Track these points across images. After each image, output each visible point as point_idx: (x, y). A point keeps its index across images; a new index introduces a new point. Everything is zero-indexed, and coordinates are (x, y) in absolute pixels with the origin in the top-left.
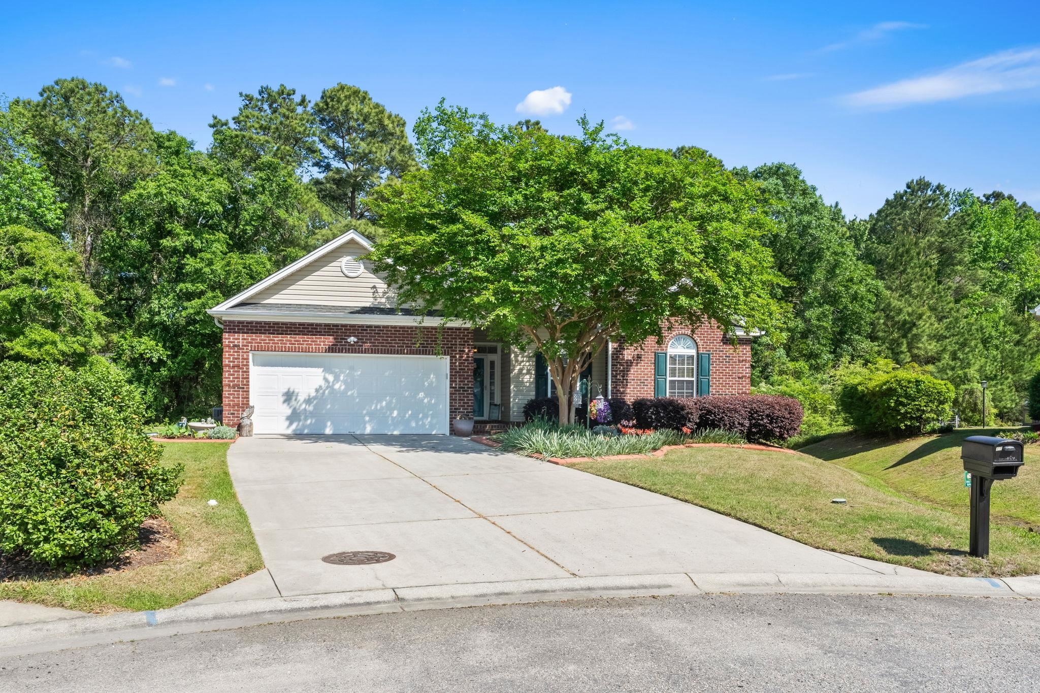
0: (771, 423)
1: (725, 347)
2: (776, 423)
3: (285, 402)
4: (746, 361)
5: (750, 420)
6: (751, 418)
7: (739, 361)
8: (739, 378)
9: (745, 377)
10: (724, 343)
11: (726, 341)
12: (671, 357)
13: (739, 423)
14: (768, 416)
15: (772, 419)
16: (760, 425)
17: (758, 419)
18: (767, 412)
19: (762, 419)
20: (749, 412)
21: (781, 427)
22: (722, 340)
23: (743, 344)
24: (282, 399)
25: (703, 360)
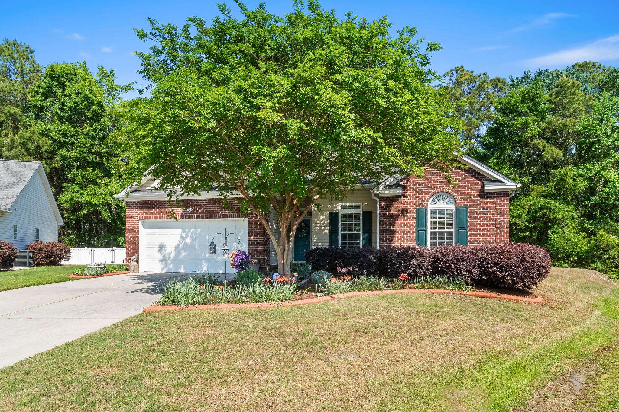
0: (501, 272)
1: (482, 200)
2: (506, 271)
3: (159, 251)
4: (504, 212)
5: (480, 268)
6: (481, 266)
7: (497, 213)
8: (497, 228)
9: (504, 227)
10: (481, 197)
11: (484, 195)
12: (432, 211)
13: (467, 271)
14: (496, 264)
15: (501, 267)
16: (489, 273)
17: (488, 267)
18: (495, 260)
19: (491, 267)
20: (479, 261)
21: (512, 275)
22: (479, 195)
23: (501, 197)
24: (158, 249)
25: (461, 213)
